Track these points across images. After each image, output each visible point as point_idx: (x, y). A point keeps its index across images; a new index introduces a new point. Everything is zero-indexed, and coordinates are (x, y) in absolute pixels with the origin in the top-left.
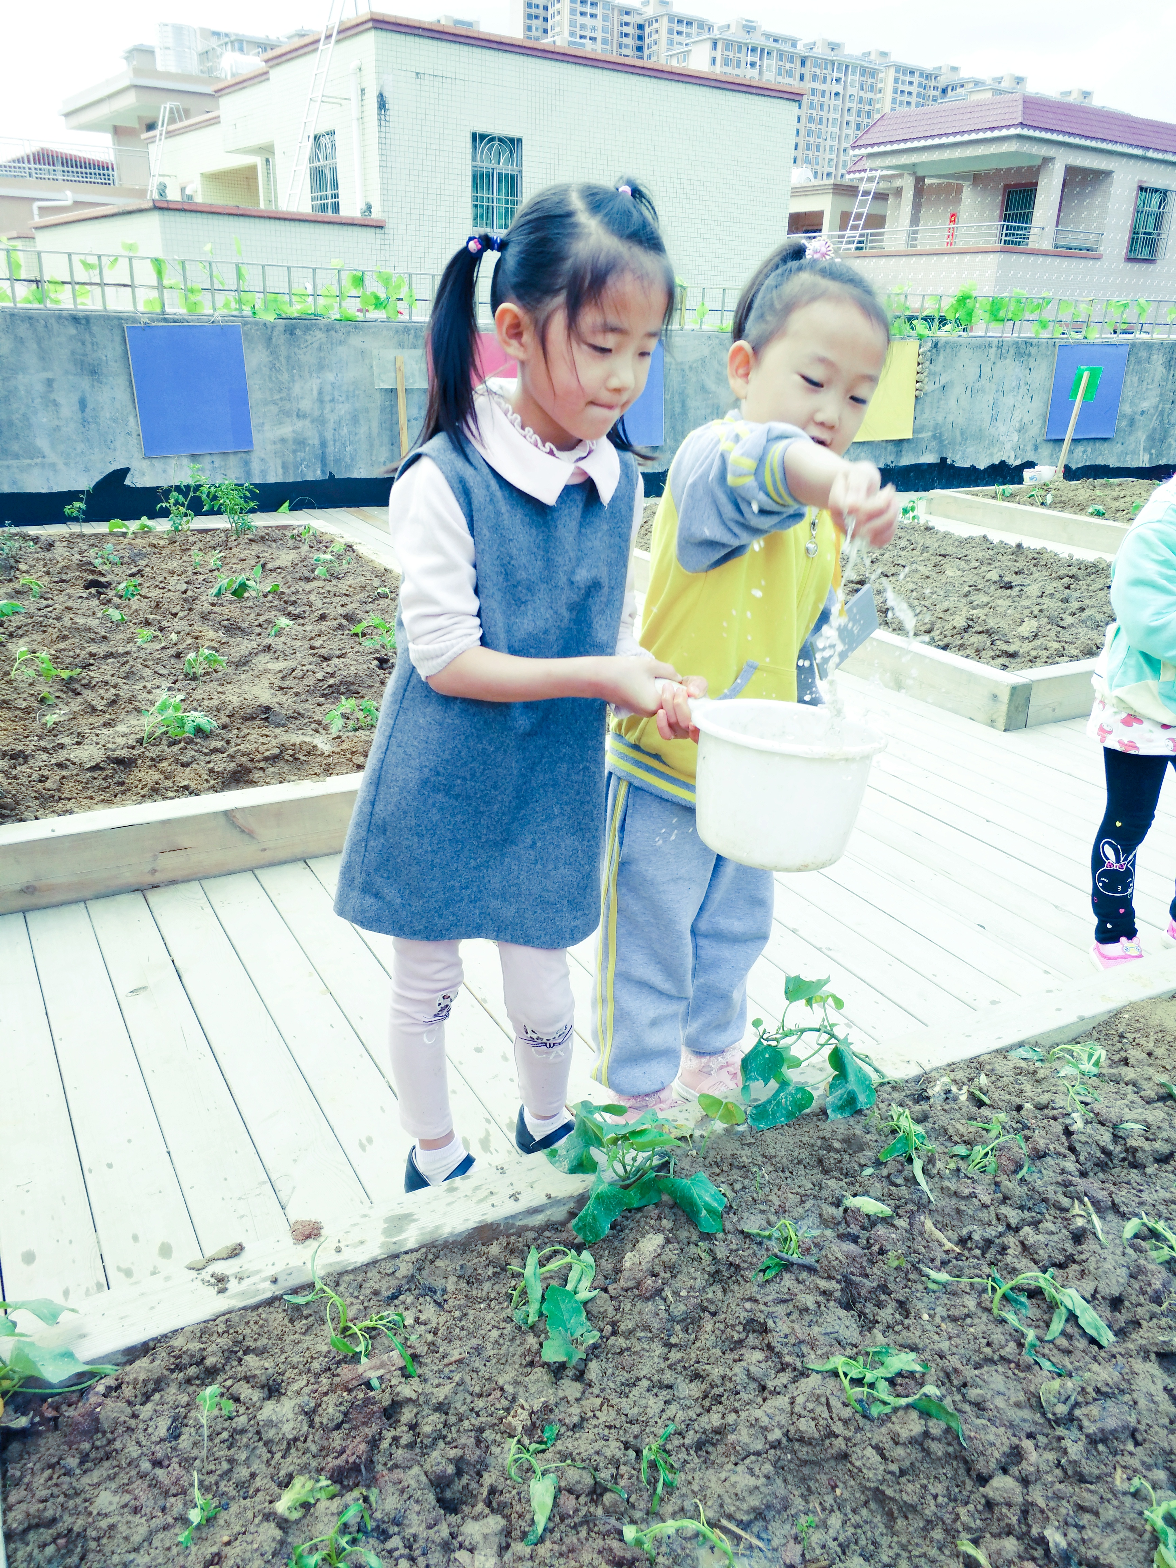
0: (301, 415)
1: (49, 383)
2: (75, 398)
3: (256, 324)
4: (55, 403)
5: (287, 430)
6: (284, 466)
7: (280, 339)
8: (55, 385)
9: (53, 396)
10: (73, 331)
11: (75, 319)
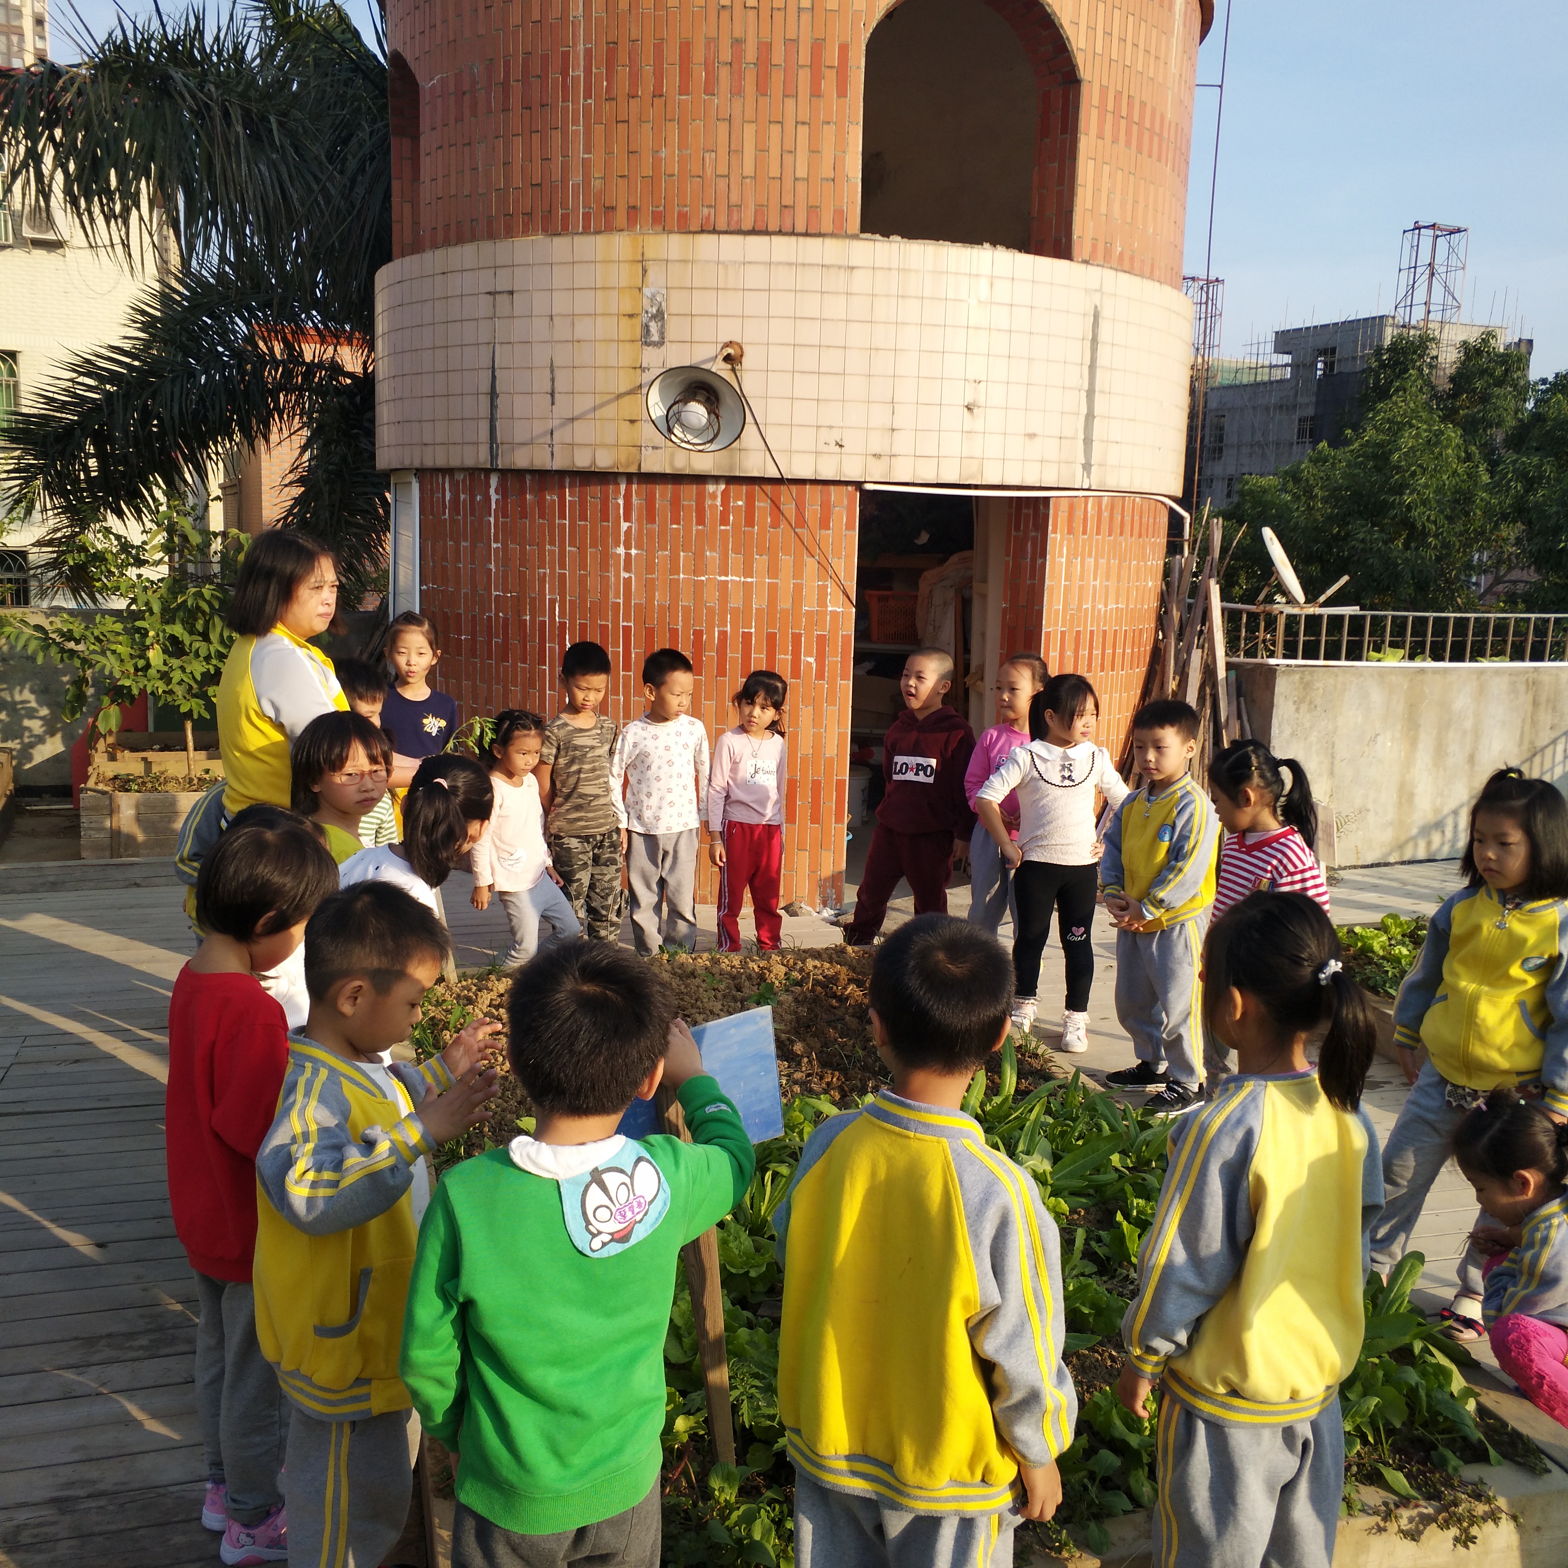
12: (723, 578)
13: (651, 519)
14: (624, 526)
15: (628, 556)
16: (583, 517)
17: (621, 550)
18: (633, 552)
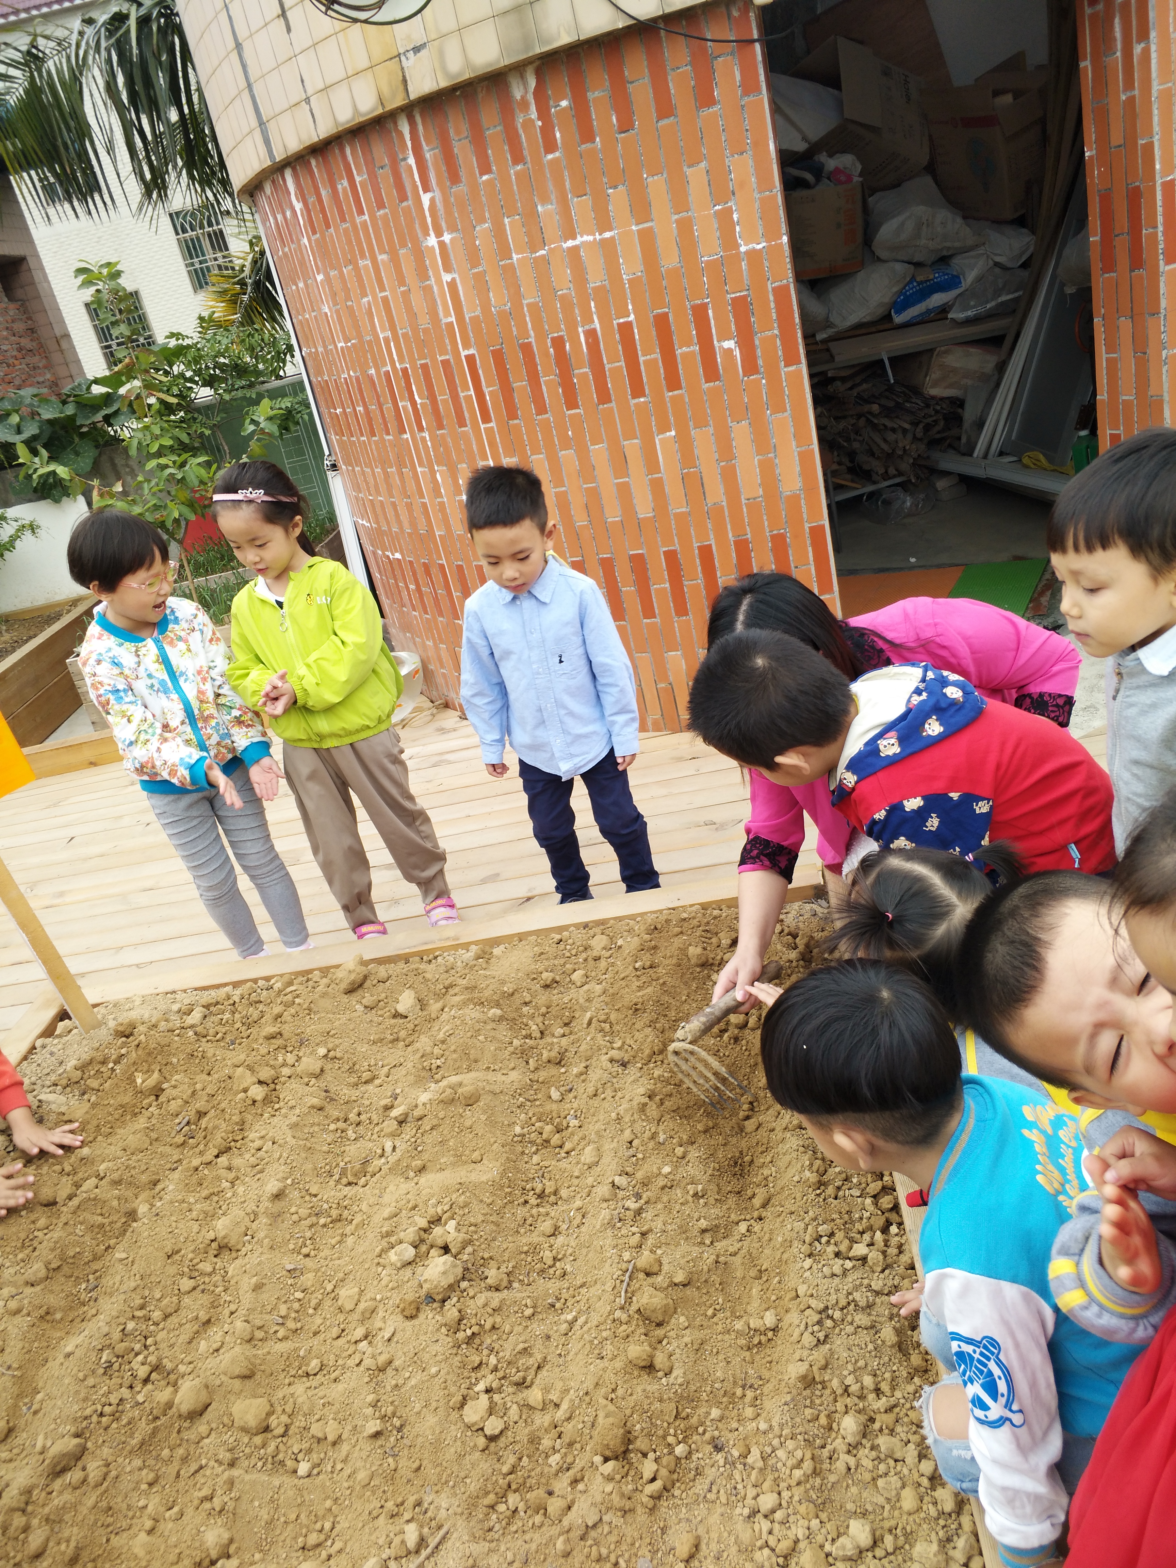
12: (570, 243)
13: (455, 178)
14: (426, 199)
15: (442, 244)
16: (381, 205)
17: (432, 241)
18: (447, 238)
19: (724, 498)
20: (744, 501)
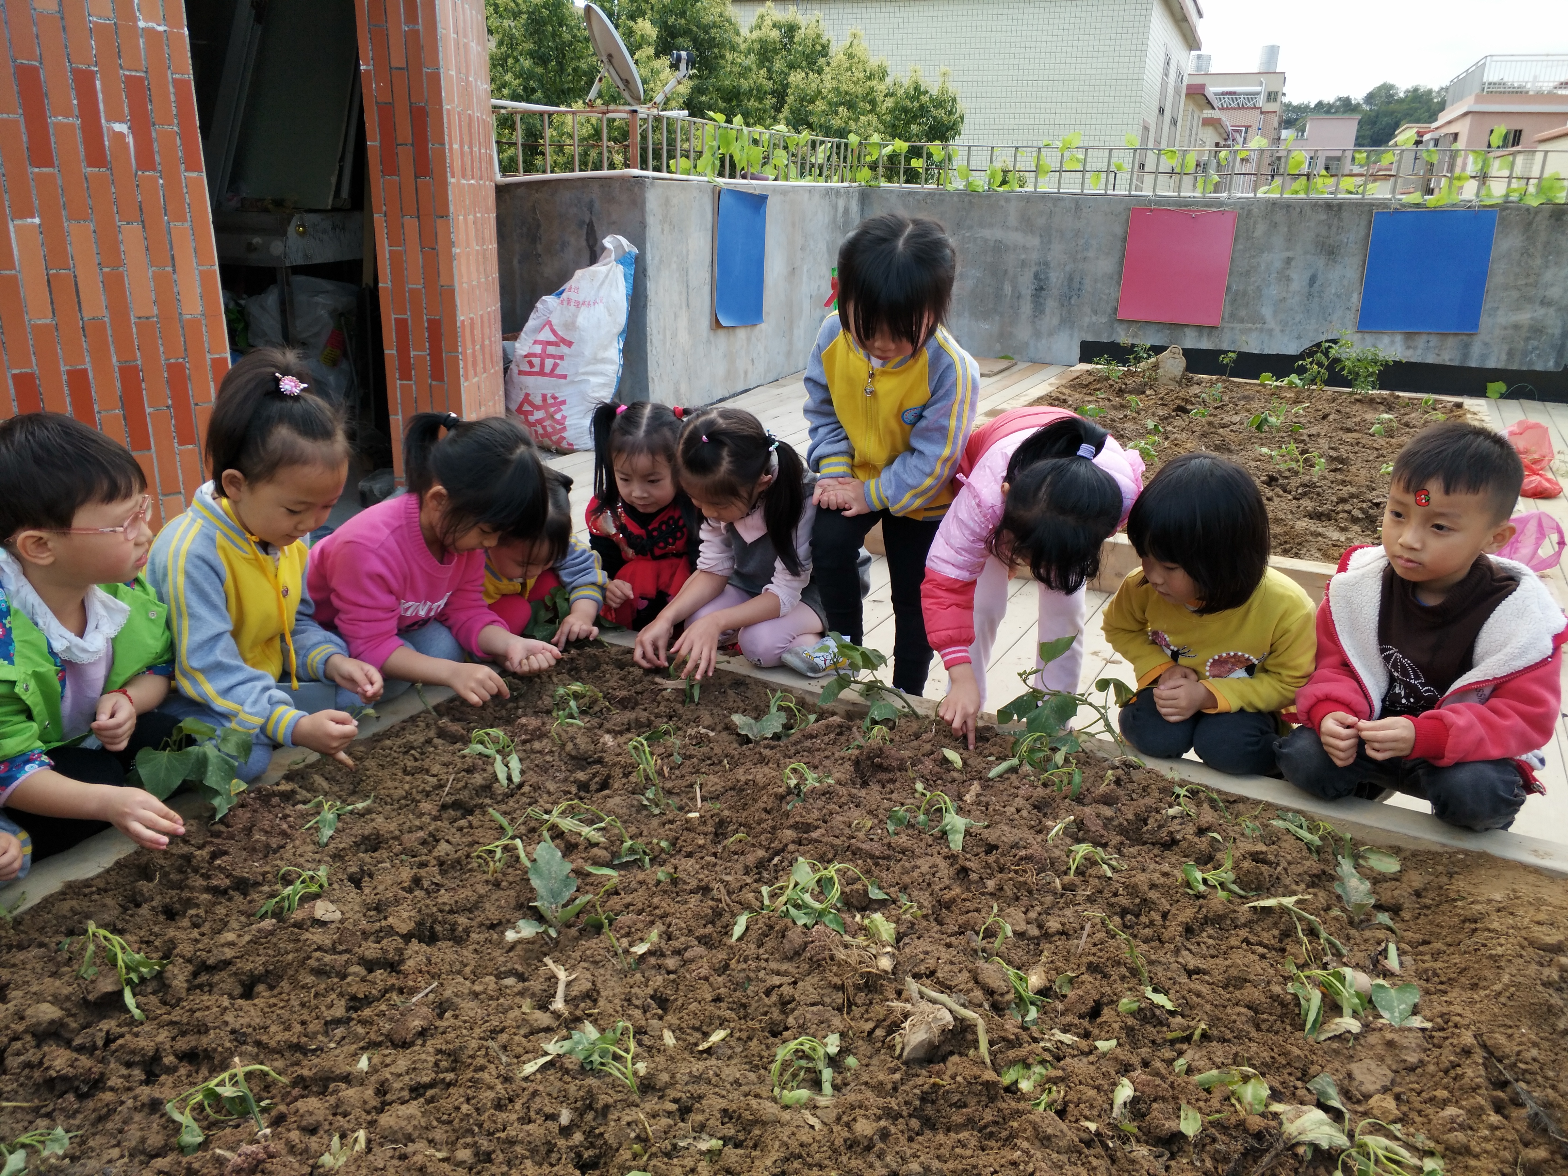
0: (1545, 302)
1: (1289, 260)
2: (1307, 275)
3: (1518, 209)
4: (1288, 279)
5: (1524, 317)
6: (1510, 354)
7: (1542, 224)
8: (1293, 263)
9: (1287, 272)
10: (1323, 217)
11: (1329, 206)
19: (106, 313)
20: (133, 320)
